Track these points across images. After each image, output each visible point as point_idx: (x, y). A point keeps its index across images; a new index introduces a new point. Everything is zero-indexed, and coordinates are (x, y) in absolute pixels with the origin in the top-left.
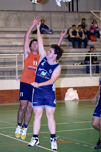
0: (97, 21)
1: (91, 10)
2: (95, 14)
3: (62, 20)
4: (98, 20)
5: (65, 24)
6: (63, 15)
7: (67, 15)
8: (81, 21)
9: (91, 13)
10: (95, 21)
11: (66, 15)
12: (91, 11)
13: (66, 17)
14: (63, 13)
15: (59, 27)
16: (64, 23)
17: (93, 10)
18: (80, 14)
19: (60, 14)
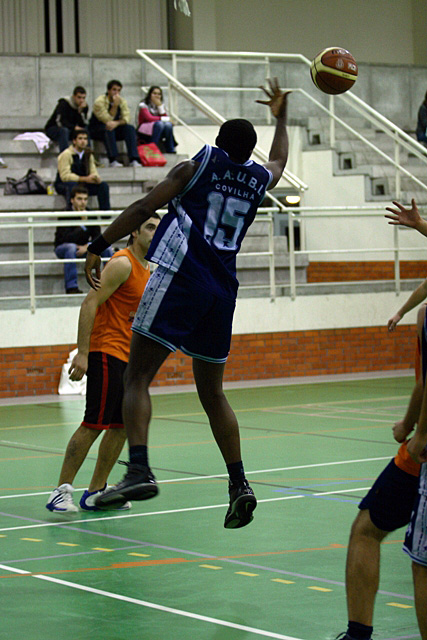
0: (162, 88)
1: (141, 48)
2: (156, 62)
3: (27, 84)
4: (166, 85)
5: (40, 103)
6: (29, 66)
7: (46, 68)
8: (105, 90)
9: (139, 57)
10: (157, 91)
11: (43, 65)
12: (140, 52)
13: (44, 73)
14: (31, 61)
15: (15, 114)
16: (34, 99)
17: (146, 48)
18: (97, 62)
19: (18, 64)
